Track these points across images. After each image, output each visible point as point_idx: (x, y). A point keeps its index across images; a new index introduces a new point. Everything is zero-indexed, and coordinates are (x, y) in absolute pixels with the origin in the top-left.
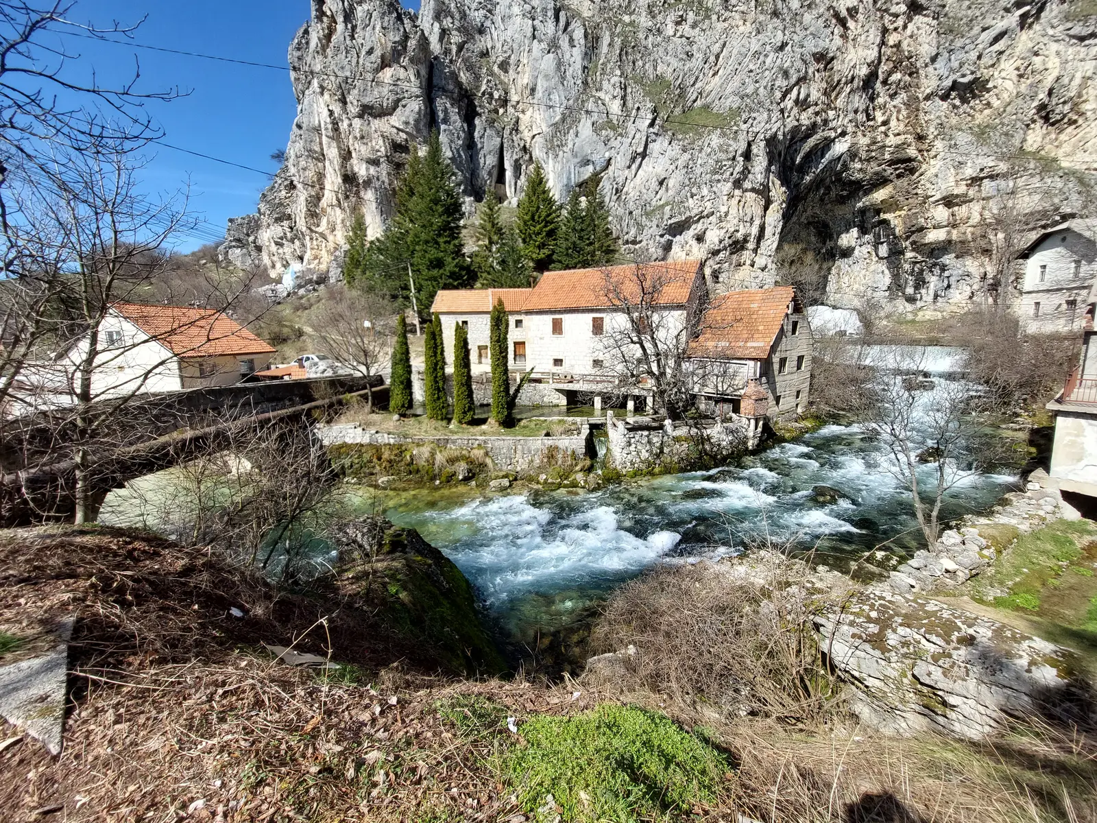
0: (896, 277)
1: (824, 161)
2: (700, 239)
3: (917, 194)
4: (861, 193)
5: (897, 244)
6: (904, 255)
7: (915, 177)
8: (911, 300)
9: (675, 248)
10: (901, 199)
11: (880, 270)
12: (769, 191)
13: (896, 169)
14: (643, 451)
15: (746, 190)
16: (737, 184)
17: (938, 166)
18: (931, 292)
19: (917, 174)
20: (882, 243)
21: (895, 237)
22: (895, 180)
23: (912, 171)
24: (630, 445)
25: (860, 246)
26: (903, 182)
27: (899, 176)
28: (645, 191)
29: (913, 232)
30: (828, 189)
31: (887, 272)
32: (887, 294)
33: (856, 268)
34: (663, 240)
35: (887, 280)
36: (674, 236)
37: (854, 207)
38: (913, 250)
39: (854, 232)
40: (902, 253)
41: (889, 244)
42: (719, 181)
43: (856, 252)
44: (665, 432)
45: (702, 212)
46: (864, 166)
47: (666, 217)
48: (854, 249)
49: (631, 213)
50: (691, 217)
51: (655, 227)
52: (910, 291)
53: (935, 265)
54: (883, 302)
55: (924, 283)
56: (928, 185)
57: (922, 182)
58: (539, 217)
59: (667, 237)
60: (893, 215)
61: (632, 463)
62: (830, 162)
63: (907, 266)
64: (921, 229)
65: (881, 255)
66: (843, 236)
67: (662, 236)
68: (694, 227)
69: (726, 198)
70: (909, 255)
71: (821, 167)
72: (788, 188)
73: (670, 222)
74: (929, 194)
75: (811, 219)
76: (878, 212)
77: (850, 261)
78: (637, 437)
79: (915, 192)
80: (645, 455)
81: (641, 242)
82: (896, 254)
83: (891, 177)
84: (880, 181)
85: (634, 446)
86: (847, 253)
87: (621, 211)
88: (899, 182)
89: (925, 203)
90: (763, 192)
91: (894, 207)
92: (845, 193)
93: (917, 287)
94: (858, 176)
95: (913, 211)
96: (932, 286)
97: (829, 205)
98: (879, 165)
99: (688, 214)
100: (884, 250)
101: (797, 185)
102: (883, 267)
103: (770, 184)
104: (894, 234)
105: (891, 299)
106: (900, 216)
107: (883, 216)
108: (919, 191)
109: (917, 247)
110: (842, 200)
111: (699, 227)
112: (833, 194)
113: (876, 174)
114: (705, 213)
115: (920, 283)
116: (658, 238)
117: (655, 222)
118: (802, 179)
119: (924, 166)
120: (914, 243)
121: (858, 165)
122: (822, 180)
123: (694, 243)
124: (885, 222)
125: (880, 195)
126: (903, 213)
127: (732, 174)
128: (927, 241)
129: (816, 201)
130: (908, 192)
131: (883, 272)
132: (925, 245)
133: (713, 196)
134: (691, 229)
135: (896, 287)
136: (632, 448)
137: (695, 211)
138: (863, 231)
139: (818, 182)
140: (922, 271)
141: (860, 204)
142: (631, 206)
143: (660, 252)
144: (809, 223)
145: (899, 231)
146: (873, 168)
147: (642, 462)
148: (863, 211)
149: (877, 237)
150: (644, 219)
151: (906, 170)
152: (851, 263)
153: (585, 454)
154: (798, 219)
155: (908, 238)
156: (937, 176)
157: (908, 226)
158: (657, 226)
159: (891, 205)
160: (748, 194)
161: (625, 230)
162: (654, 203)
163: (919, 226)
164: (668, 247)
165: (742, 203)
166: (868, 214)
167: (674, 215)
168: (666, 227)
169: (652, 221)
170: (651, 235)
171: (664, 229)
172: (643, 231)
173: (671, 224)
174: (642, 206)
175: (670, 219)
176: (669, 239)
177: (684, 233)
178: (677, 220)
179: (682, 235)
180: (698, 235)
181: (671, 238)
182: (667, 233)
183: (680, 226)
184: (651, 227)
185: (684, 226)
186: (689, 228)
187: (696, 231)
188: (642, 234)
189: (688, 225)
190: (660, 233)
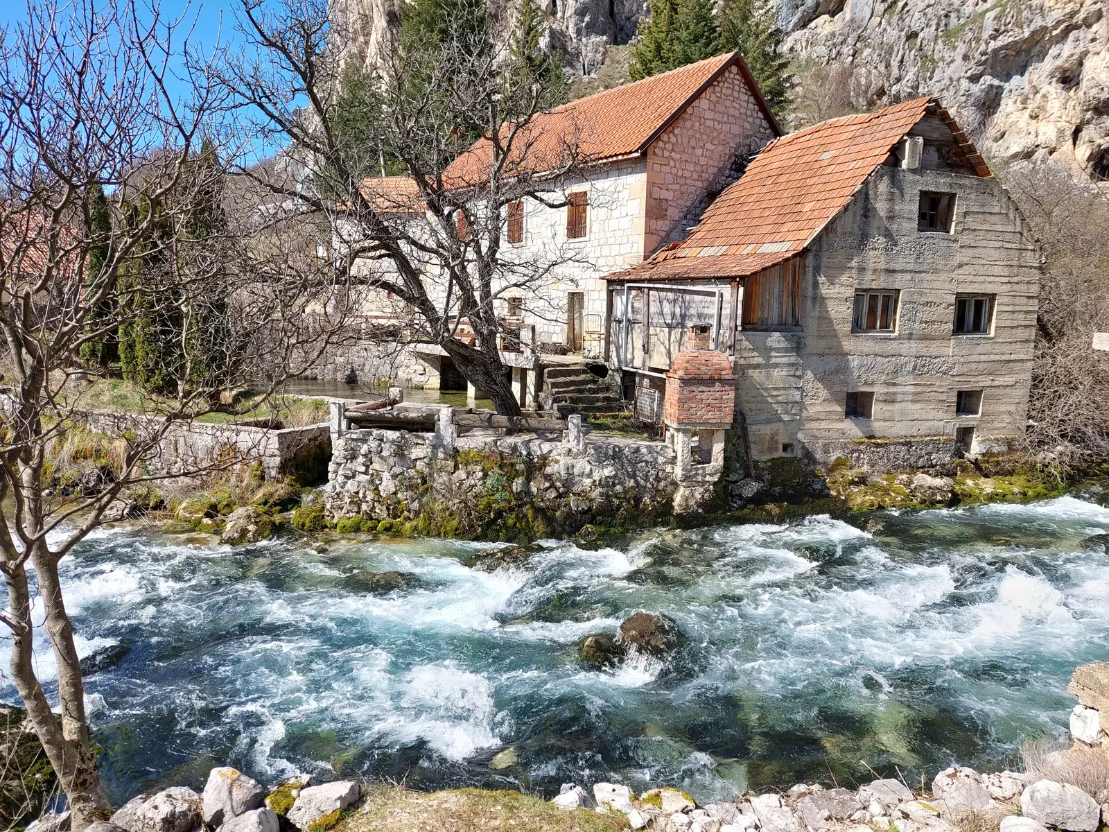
2: (1069, 79)
9: (1008, 105)
14: (386, 476)
24: (353, 458)
34: (976, 89)
36: (1008, 78)
44: (439, 437)
45: (1072, 14)
47: (985, 35)
49: (912, 36)
50: (1044, 29)
51: (959, 60)
59: (987, 80)
61: (356, 502)
67: (974, 79)
68: (1053, 51)
73: (993, 45)
78: (373, 444)
80: (387, 485)
85: (361, 460)
87: (892, 34)
99: (1038, 22)
111: (1063, 53)
114: (1081, 16)
116: (965, 84)
117: (962, 48)
123: (1053, 90)
134: (1048, 58)
136: (359, 465)
137: (1057, 14)
142: (915, 21)
147: (378, 499)
150: (940, 46)
153: (283, 469)
158: (966, 57)
161: (895, 72)
167: (1003, 28)
168: (984, 58)
169: (955, 48)
170: (951, 79)
171: (979, 64)
172: (933, 72)
173: (996, 51)
174: (939, 19)
175: (994, 38)
176: (991, 86)
177: (1030, 69)
178: (1011, 39)
179: (1027, 74)
180: (1065, 71)
181: (996, 82)
182: (989, 70)
183: (1018, 53)
184: (952, 61)
185: (1028, 51)
186: (1042, 56)
187: (1059, 62)
188: (931, 79)
189: (1038, 47)
190: (969, 73)
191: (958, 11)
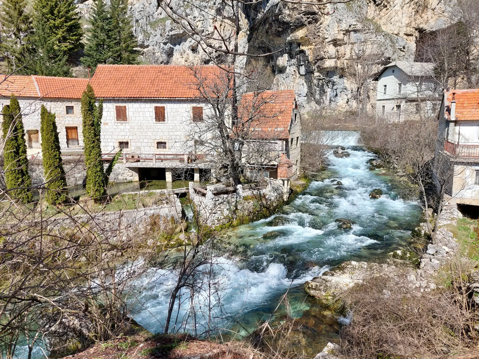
0: (310, 87)
1: (269, 5)
2: (194, 50)
3: (319, 36)
4: (289, 31)
5: (309, 67)
6: (313, 74)
7: (317, 25)
8: (318, 102)
9: (176, 56)
10: (311, 37)
11: (301, 83)
12: (239, 21)
13: (308, 18)
15: (225, 17)
16: (219, 11)
17: (329, 20)
18: (328, 98)
19: (319, 23)
20: (302, 65)
21: (309, 62)
22: (308, 25)
23: (316, 21)
24: (216, 206)
25: (290, 66)
26: (311, 27)
27: (310, 23)
28: (147, 4)
29: (318, 60)
30: (271, 25)
31: (305, 84)
32: (306, 98)
33: (288, 80)
34: (166, 47)
35: (305, 90)
36: (175, 45)
37: (286, 40)
38: (318, 71)
39: (286, 56)
40: (312, 73)
41: (305, 66)
42: (206, 7)
43: (288, 70)
44: (238, 194)
46: (291, 13)
47: (168, 29)
48: (286, 68)
51: (159, 36)
52: (317, 97)
53: (329, 81)
54: (304, 104)
55: (324, 92)
56: (325, 31)
57: (321, 29)
58: (59, 12)
59: (169, 45)
60: (307, 48)
61: (219, 220)
62: (272, 7)
63: (315, 81)
64: (322, 59)
65: (301, 73)
66: (280, 58)
67: (165, 44)
68: (189, 40)
69: (211, 21)
70: (316, 74)
71: (267, 9)
72: (249, 20)
73: (171, 33)
74: (326, 37)
75: (260, 45)
76: (299, 45)
77: (284, 75)
78: (221, 200)
79: (318, 34)
80: (226, 212)
81: (148, 46)
82: (309, 72)
83: (306, 23)
84: (300, 25)
86: (282, 70)
88: (310, 27)
89: (323, 42)
90: (235, 20)
91: (308, 42)
92: (280, 29)
93: (321, 95)
94: (287, 19)
95: (318, 46)
96: (328, 93)
97: (271, 36)
98: (299, 14)
100: (303, 70)
101: (254, 19)
102: (302, 81)
103: (239, 16)
104: (308, 60)
105: (308, 103)
106: (311, 49)
107: (302, 48)
108: (321, 34)
109: (321, 70)
110: (279, 34)
111: (192, 41)
112: (274, 28)
113: (298, 19)
115: (323, 92)
116: (162, 45)
117: (158, 32)
118: (257, 15)
119: (322, 19)
120: (318, 67)
121: (287, 12)
122: (267, 18)
123: (190, 52)
124: (302, 52)
125: (300, 34)
126: (312, 47)
127: (215, 4)
128: (325, 66)
129: (264, 32)
130: (314, 34)
131: (303, 84)
132: (325, 68)
133: (202, 19)
134: (187, 42)
135: (310, 94)
136: (218, 208)
138: (291, 57)
139: (265, 20)
140: (323, 85)
141: (289, 38)
143: (164, 57)
144: (259, 48)
145: (311, 58)
146: (296, 15)
147: (225, 218)
148: (291, 43)
149: (299, 61)
150: (149, 28)
151: (313, 20)
152: (285, 77)
153: (181, 219)
154: (253, 44)
155: (316, 63)
156: (329, 26)
157: (316, 55)
158: (161, 35)
159: (305, 41)
160: (226, 21)
162: (155, 16)
163: (321, 56)
164: (170, 54)
165: (222, 27)
166: (293, 45)
167: (174, 28)
168: (168, 37)
169: (156, 31)
170: (157, 42)
171: (166, 39)
172: (149, 38)
173: (172, 36)
174: (146, 17)
175: (171, 31)
176: (170, 47)
177: (182, 44)
178: (176, 33)
179: (181, 45)
180: (193, 47)
181: (172, 46)
182: (169, 42)
183: (178, 38)
184: (156, 35)
185: (181, 38)
186: (185, 40)
187: (191, 44)
188: (148, 40)
189: (184, 37)
190: (163, 41)
191: (152, 16)
